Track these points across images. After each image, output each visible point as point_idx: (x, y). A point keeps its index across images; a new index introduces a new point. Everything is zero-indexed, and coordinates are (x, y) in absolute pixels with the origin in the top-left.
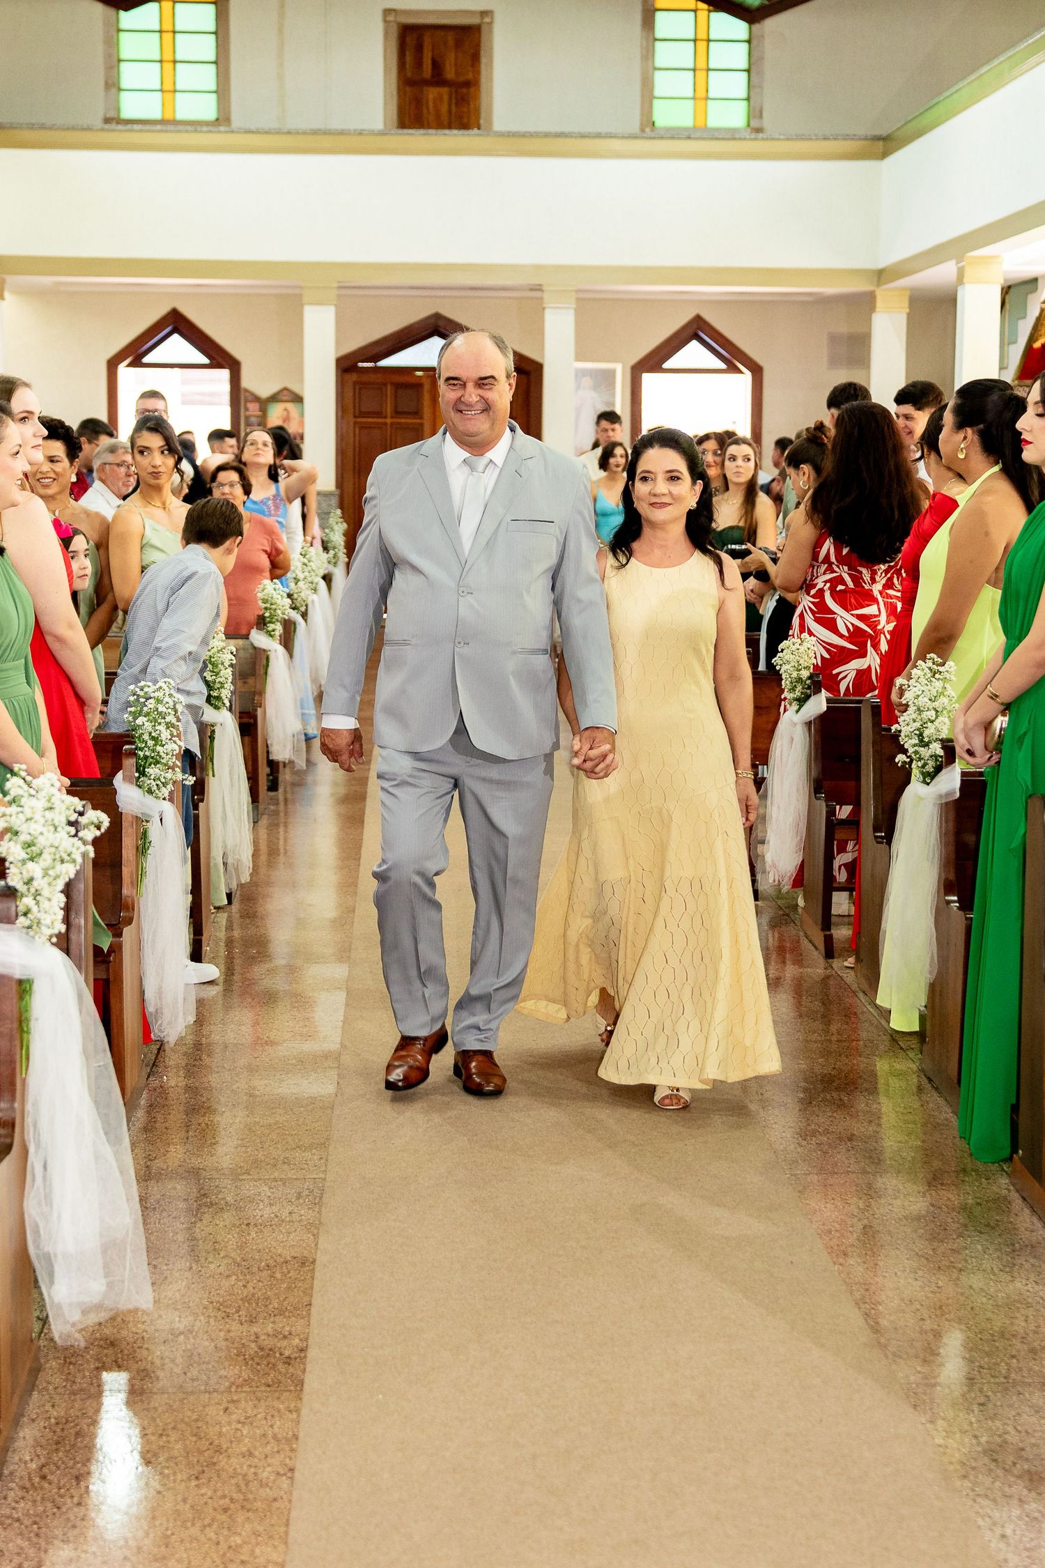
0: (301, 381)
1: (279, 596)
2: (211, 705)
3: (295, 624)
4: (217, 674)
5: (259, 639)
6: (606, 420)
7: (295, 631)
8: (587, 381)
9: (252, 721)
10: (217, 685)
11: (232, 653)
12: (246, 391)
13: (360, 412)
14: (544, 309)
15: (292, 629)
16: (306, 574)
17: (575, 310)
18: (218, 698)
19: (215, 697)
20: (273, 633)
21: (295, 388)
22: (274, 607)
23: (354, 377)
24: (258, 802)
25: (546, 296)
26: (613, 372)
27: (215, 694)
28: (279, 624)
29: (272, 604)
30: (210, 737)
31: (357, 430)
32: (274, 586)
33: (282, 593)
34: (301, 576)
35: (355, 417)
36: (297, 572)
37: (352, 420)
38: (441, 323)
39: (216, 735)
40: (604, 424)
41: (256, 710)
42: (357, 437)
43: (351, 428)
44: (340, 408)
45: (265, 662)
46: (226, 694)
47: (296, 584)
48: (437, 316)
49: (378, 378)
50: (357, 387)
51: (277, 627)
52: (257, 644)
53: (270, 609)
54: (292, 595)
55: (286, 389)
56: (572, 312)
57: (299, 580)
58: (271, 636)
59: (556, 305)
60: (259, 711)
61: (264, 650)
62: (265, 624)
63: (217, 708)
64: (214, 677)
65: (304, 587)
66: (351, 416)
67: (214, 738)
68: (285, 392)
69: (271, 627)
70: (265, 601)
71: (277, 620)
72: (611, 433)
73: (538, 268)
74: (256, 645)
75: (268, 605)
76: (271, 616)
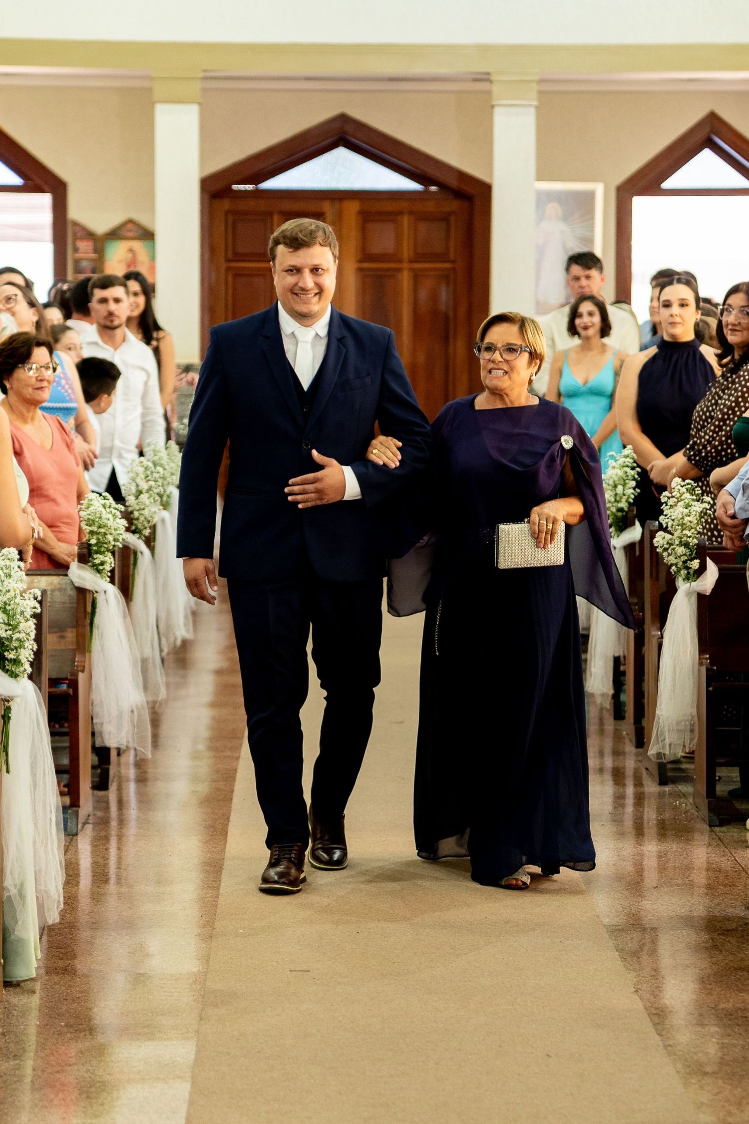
0: (152, 209)
1: (110, 516)
2: (7, 671)
3: (135, 553)
4: (14, 628)
5: (79, 574)
6: (577, 263)
7: (135, 563)
8: (553, 209)
9: (71, 691)
10: (15, 644)
11: (35, 598)
12: (75, 224)
13: (235, 253)
14: (493, 107)
15: (132, 562)
16: (152, 483)
17: (537, 107)
18: (16, 662)
19: (10, 660)
20: (101, 568)
21: (143, 219)
22: (103, 530)
23: (226, 204)
24: (79, 806)
25: (496, 89)
26: (590, 197)
27: (11, 655)
28: (110, 554)
29: (99, 527)
30: (3, 717)
31: (230, 279)
32: (103, 502)
33: (114, 511)
34: (144, 486)
35: (228, 260)
36: (138, 480)
37: (223, 265)
38: (349, 128)
39: (13, 715)
40: (576, 270)
41: (77, 676)
42: (230, 291)
43: (222, 277)
44: (207, 246)
45: (89, 609)
46: (26, 655)
47: (137, 497)
48: (343, 118)
49: (262, 205)
50: (230, 218)
51: (107, 559)
52: (78, 583)
53: (98, 534)
54: (132, 512)
55: (130, 221)
56: (532, 111)
57: (140, 492)
58: (99, 571)
59: (509, 102)
60: (82, 678)
61: (89, 591)
62: (90, 554)
63: (14, 675)
64: (10, 633)
65: (147, 502)
66: (222, 260)
67: (9, 718)
68: (130, 226)
69: (98, 558)
70: (90, 523)
71: (108, 550)
72: (584, 282)
73: (484, 49)
74: (76, 585)
75: (95, 529)
76: (99, 543)
